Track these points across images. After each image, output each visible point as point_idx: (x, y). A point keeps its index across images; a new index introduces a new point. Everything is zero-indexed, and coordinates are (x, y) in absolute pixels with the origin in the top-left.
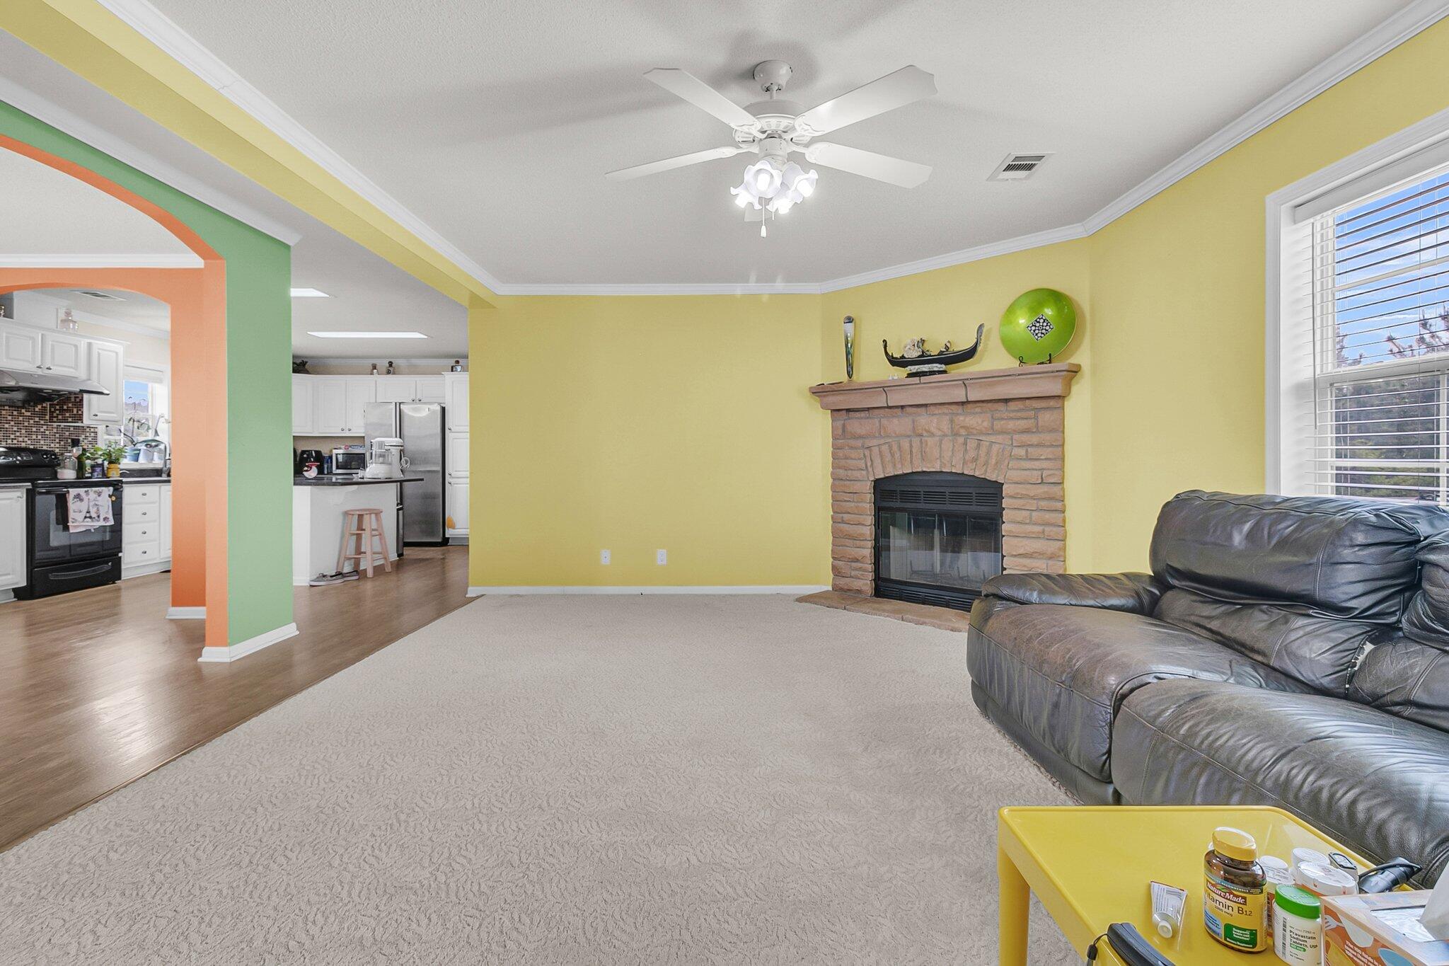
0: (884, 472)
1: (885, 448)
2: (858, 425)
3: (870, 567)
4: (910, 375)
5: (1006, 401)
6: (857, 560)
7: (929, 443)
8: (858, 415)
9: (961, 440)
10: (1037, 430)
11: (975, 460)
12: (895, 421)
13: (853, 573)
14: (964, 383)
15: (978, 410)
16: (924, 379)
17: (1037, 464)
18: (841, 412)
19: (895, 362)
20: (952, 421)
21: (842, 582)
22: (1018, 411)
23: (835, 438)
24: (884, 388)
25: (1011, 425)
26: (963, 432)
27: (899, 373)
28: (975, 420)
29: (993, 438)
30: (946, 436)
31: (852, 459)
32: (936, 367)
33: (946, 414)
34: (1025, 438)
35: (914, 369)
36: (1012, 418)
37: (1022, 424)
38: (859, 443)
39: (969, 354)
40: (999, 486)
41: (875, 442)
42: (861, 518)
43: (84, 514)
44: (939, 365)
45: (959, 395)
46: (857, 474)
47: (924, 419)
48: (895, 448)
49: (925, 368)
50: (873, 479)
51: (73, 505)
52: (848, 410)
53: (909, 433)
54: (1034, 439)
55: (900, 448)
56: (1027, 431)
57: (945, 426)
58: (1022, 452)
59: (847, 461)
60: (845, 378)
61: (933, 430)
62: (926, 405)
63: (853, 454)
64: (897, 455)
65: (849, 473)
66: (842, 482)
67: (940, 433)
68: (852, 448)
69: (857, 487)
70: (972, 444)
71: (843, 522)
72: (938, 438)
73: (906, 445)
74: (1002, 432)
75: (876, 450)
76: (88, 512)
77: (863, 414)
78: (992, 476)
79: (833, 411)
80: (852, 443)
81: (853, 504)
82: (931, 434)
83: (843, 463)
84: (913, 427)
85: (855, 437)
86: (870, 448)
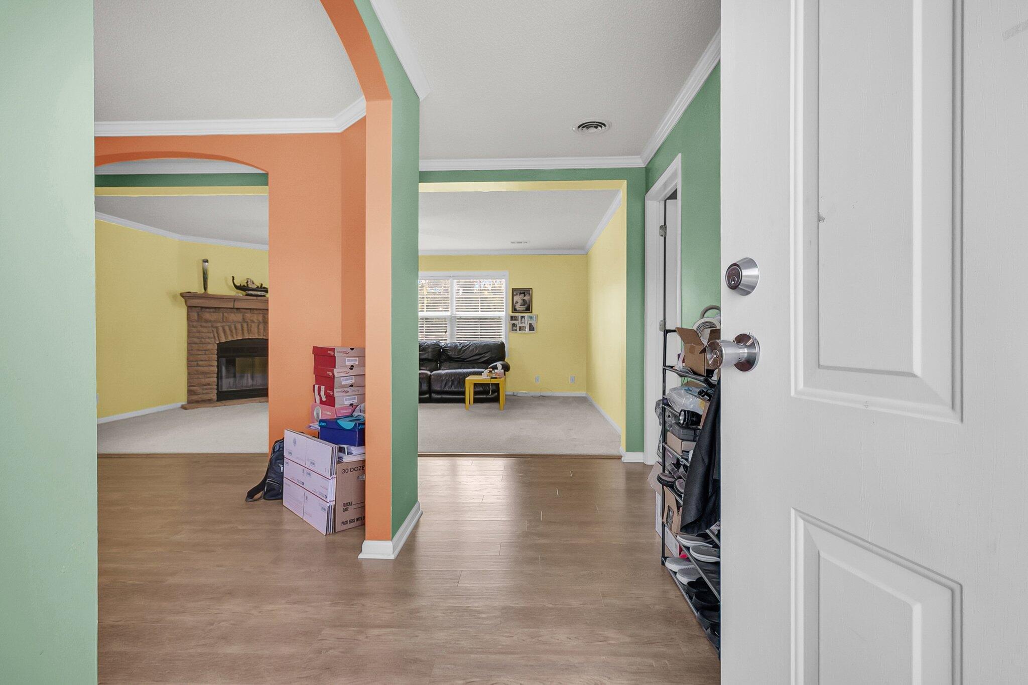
0: (226, 339)
1: (227, 328)
2: (207, 315)
3: (216, 387)
4: (247, 295)
6: (209, 384)
7: (253, 326)
8: (207, 310)
12: (233, 315)
13: (204, 392)
16: (258, 298)
18: (198, 308)
19: (239, 287)
20: (264, 317)
21: (195, 398)
23: (189, 320)
24: (234, 299)
27: (241, 294)
30: (261, 323)
31: (203, 332)
33: (261, 313)
35: (253, 293)
38: (210, 325)
41: (219, 325)
42: (211, 363)
46: (208, 340)
47: (248, 315)
48: (233, 327)
49: (259, 293)
50: (218, 342)
52: (202, 308)
53: (241, 321)
55: (235, 327)
57: (261, 319)
59: (201, 334)
60: (203, 291)
61: (254, 320)
62: (250, 309)
63: (204, 330)
64: (234, 331)
65: (203, 340)
66: (197, 345)
67: (257, 322)
68: (202, 326)
69: (209, 347)
71: (198, 365)
72: (257, 324)
73: (239, 326)
75: (221, 329)
77: (212, 310)
79: (188, 307)
80: (204, 324)
81: (205, 356)
82: (253, 322)
83: (197, 335)
84: (243, 318)
85: (207, 321)
86: (217, 327)
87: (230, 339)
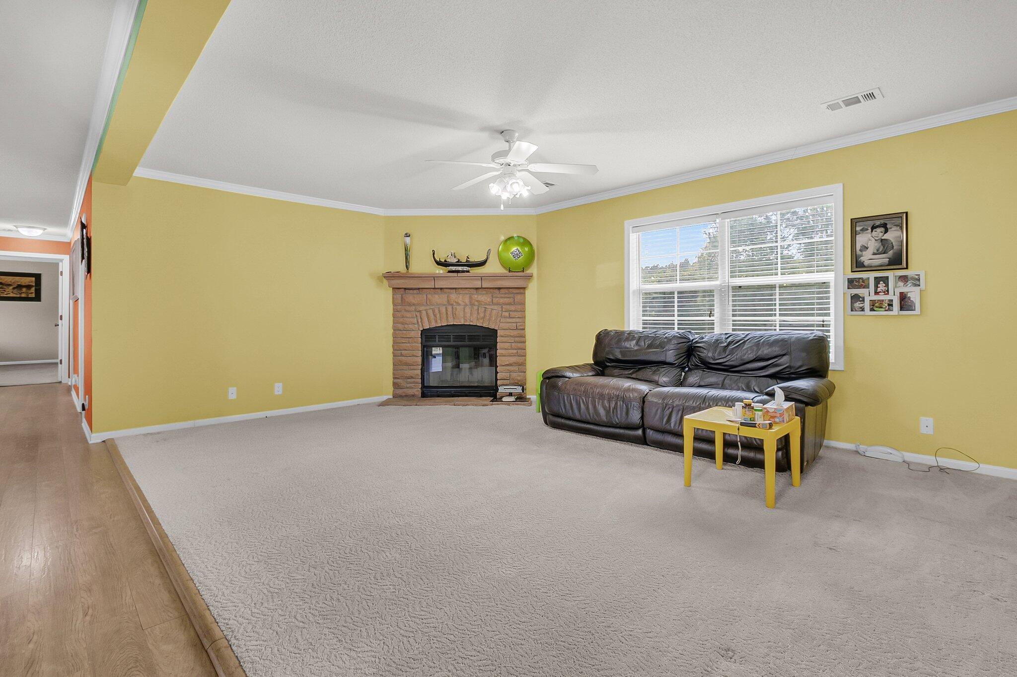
0: (429, 325)
1: (430, 312)
2: (411, 298)
3: (420, 381)
4: (449, 272)
5: (499, 289)
6: (412, 377)
7: (458, 310)
8: (411, 291)
9: (476, 308)
10: (514, 303)
11: (484, 318)
12: (436, 296)
13: (408, 385)
14: (482, 278)
15: (484, 292)
16: (460, 274)
17: (514, 320)
18: (401, 290)
19: (439, 263)
20: (471, 298)
21: (399, 392)
22: (505, 294)
23: (394, 304)
24: (434, 278)
25: (502, 301)
26: (476, 303)
27: (441, 271)
28: (484, 298)
29: (493, 307)
30: (467, 305)
31: (407, 317)
32: (465, 268)
33: (467, 294)
34: (508, 307)
35: (453, 268)
36: (502, 297)
37: (506, 300)
38: (413, 308)
39: (482, 264)
40: (495, 332)
41: (422, 308)
42: (414, 353)
44: (467, 268)
45: (478, 284)
46: (411, 326)
47: (454, 296)
48: (437, 311)
49: (460, 268)
50: (421, 329)
52: (405, 289)
53: (445, 303)
54: (513, 308)
55: (439, 311)
56: (510, 304)
57: (467, 301)
58: (507, 314)
59: (405, 319)
60: (403, 269)
61: (460, 302)
62: (456, 288)
63: (408, 315)
64: (438, 316)
65: (406, 326)
66: (401, 332)
67: (464, 304)
68: (406, 311)
69: (412, 334)
70: (481, 310)
71: (402, 355)
72: (463, 307)
73: (444, 310)
74: (498, 304)
75: (424, 313)
77: (415, 291)
78: (492, 326)
79: (393, 288)
80: (407, 308)
81: (409, 345)
82: (458, 304)
83: (401, 320)
84: (448, 300)
85: (410, 305)
86: (420, 311)
87: (433, 325)
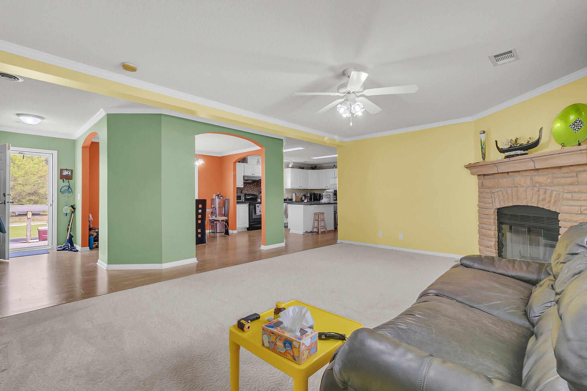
0: (500, 205)
1: (500, 193)
2: (488, 182)
3: (495, 251)
5: (560, 167)
6: (488, 247)
7: (521, 191)
8: (488, 177)
9: (536, 189)
10: (578, 183)
11: (543, 200)
12: (505, 180)
14: (532, 159)
15: (545, 173)
16: (512, 159)
17: (578, 203)
18: (481, 176)
20: (532, 179)
22: (567, 173)
23: (479, 188)
24: (495, 164)
25: (563, 181)
26: (537, 185)
28: (541, 178)
29: (553, 188)
30: (529, 187)
31: (486, 198)
32: (519, 152)
33: (529, 176)
34: (571, 188)
35: (507, 154)
36: (563, 177)
37: (569, 180)
38: (489, 191)
39: (535, 144)
40: (557, 214)
41: (496, 190)
42: (490, 227)
43: (259, 211)
44: (520, 151)
45: (531, 166)
46: (488, 205)
47: (519, 179)
48: (505, 193)
49: (513, 153)
50: (497, 208)
51: (257, 208)
52: (484, 175)
53: (511, 186)
54: (577, 188)
55: (507, 192)
56: (572, 184)
57: (528, 182)
58: (569, 196)
60: (482, 160)
61: (522, 184)
62: (519, 171)
63: (487, 196)
64: (506, 197)
65: (485, 205)
66: (482, 209)
67: (526, 186)
68: (486, 193)
69: (488, 212)
70: (542, 192)
71: (483, 228)
72: (524, 188)
73: (510, 192)
74: (558, 185)
75: (496, 194)
76: (260, 210)
77: (490, 177)
78: (553, 209)
79: (478, 175)
80: (485, 190)
81: (487, 220)
83: (483, 200)
84: (513, 183)
85: (486, 188)
86: (493, 193)
